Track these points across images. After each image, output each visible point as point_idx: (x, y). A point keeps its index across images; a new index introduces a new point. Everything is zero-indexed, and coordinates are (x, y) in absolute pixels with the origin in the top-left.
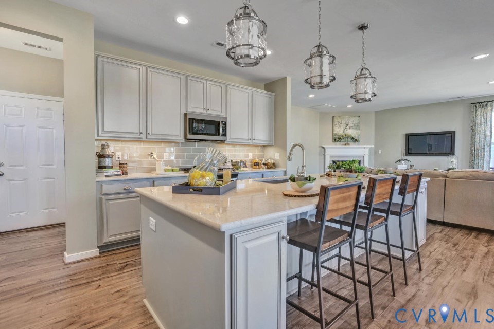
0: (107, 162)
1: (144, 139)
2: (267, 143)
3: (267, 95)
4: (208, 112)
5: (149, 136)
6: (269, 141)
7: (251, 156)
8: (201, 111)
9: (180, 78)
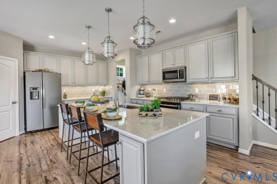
0: (142, 92)
9: (161, 53)
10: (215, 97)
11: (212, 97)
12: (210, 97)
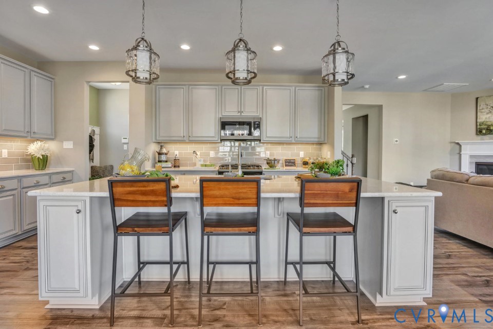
0: (163, 158)
1: (187, 141)
2: (316, 140)
3: (317, 88)
4: (242, 114)
5: (191, 139)
6: (318, 138)
7: (302, 154)
8: (236, 114)
9: (216, 88)
10: (292, 163)
11: (289, 162)
12: (285, 162)
